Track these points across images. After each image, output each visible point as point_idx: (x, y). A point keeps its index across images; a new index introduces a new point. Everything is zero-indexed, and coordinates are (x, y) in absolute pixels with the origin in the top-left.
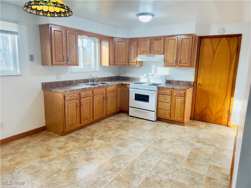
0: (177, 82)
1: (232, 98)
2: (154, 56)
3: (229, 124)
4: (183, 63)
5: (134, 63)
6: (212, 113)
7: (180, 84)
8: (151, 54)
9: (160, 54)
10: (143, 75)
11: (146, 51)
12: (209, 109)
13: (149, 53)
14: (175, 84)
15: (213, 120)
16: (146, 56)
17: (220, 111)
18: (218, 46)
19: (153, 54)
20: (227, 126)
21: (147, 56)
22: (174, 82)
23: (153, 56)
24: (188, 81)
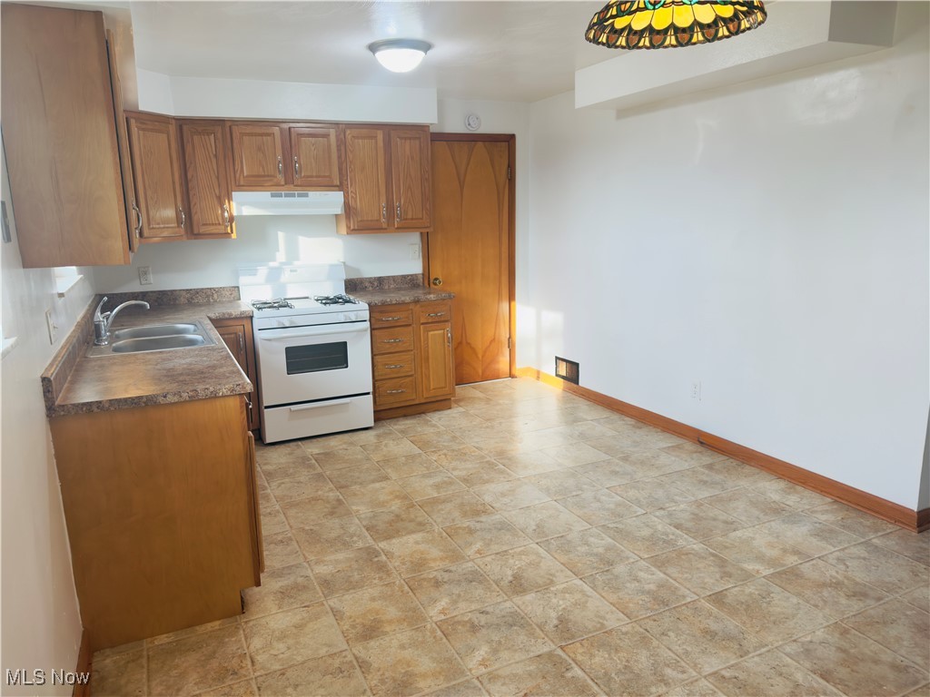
0: (376, 284)
1: (512, 303)
2: (307, 196)
3: (513, 372)
4: (410, 216)
5: (219, 227)
6: (476, 354)
7: (387, 287)
8: (292, 186)
9: (329, 186)
10: (253, 272)
11: (268, 176)
12: (468, 344)
13: (283, 183)
14: (371, 288)
15: (480, 372)
16: (269, 193)
17: (491, 343)
18: (468, 164)
19: (299, 188)
20: (512, 376)
21: (272, 196)
22: (367, 284)
23: (299, 196)
24: (408, 276)
